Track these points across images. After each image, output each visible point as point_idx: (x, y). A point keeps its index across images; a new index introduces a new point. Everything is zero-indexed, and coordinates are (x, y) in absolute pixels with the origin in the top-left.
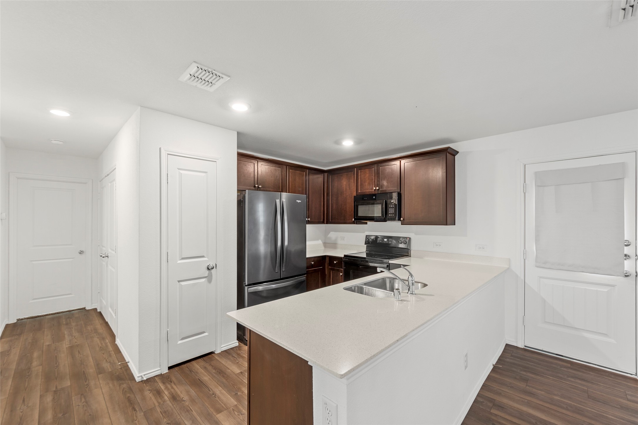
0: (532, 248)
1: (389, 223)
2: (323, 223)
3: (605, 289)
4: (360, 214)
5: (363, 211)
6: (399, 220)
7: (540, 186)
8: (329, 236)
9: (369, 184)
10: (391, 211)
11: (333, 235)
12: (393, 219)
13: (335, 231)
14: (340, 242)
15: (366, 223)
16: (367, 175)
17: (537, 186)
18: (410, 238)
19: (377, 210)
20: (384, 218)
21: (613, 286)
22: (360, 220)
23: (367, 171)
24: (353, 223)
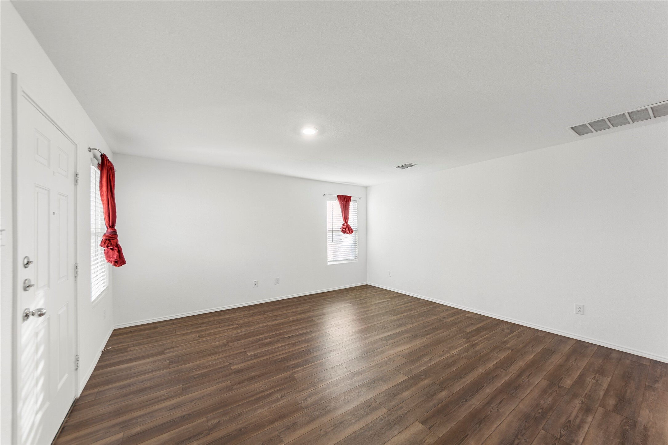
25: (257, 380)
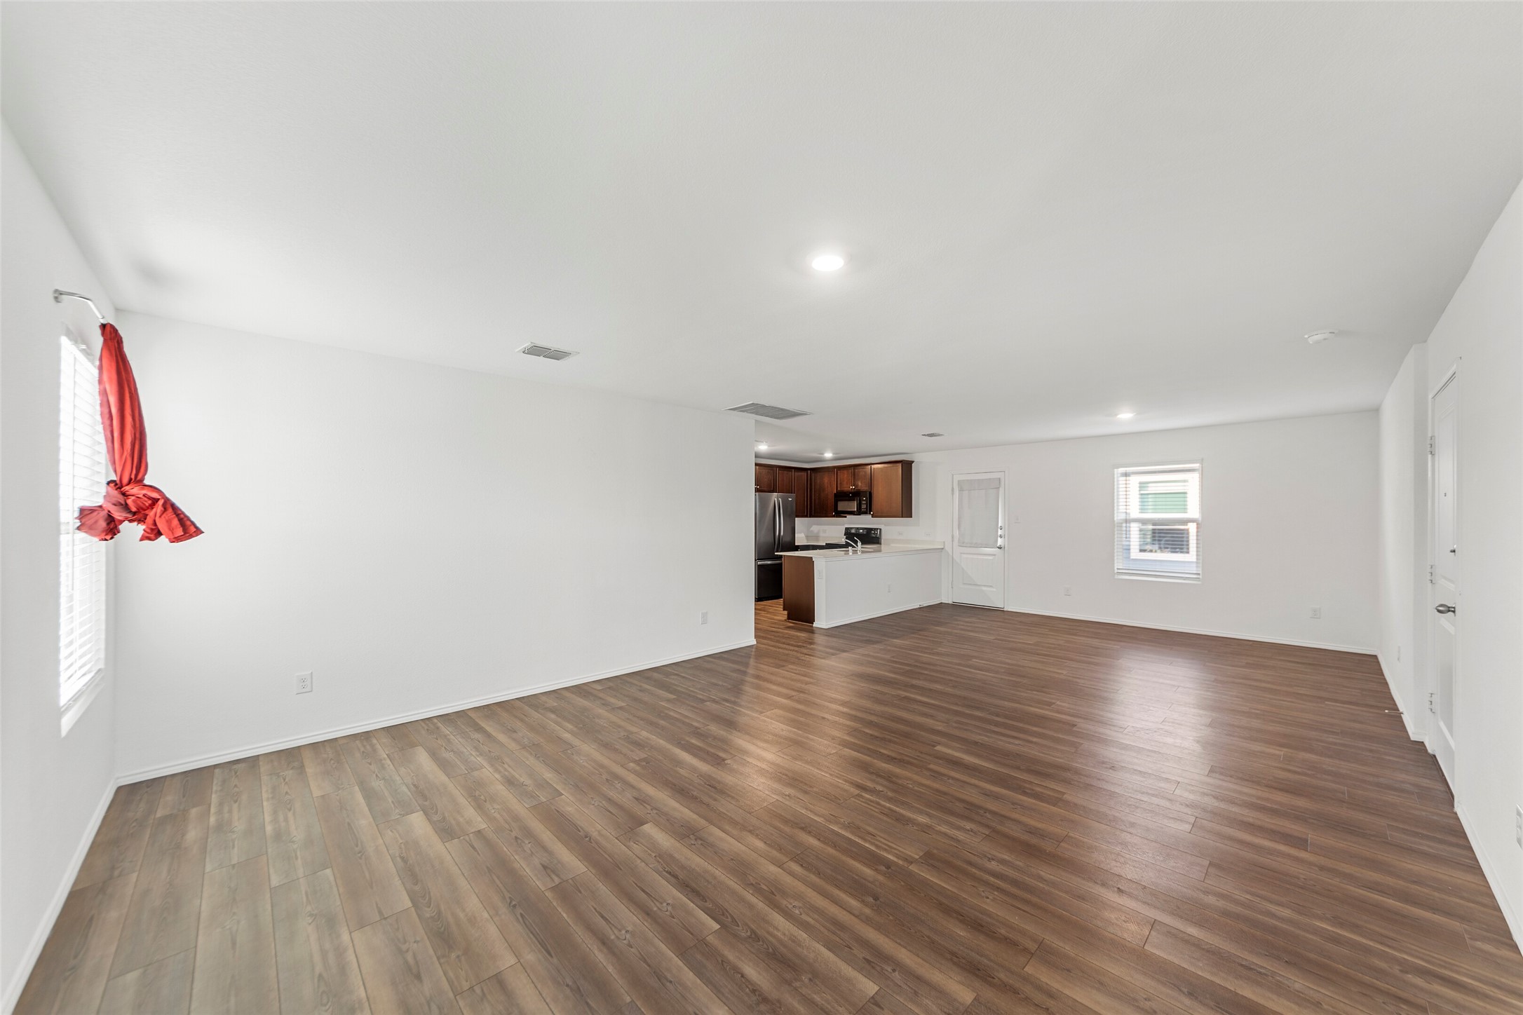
0: (956, 533)
1: (863, 517)
2: (806, 516)
3: (991, 558)
4: (840, 508)
5: (842, 506)
6: (870, 513)
7: (961, 490)
8: (812, 529)
9: (847, 483)
10: (864, 506)
11: (815, 528)
12: (865, 513)
13: (818, 525)
14: (822, 534)
15: (846, 517)
16: (846, 476)
17: (960, 491)
18: (880, 529)
19: (854, 506)
20: (859, 512)
21: (995, 555)
22: (840, 514)
23: (845, 472)
24: (834, 516)
25: (974, 954)
